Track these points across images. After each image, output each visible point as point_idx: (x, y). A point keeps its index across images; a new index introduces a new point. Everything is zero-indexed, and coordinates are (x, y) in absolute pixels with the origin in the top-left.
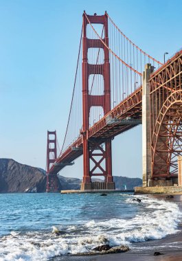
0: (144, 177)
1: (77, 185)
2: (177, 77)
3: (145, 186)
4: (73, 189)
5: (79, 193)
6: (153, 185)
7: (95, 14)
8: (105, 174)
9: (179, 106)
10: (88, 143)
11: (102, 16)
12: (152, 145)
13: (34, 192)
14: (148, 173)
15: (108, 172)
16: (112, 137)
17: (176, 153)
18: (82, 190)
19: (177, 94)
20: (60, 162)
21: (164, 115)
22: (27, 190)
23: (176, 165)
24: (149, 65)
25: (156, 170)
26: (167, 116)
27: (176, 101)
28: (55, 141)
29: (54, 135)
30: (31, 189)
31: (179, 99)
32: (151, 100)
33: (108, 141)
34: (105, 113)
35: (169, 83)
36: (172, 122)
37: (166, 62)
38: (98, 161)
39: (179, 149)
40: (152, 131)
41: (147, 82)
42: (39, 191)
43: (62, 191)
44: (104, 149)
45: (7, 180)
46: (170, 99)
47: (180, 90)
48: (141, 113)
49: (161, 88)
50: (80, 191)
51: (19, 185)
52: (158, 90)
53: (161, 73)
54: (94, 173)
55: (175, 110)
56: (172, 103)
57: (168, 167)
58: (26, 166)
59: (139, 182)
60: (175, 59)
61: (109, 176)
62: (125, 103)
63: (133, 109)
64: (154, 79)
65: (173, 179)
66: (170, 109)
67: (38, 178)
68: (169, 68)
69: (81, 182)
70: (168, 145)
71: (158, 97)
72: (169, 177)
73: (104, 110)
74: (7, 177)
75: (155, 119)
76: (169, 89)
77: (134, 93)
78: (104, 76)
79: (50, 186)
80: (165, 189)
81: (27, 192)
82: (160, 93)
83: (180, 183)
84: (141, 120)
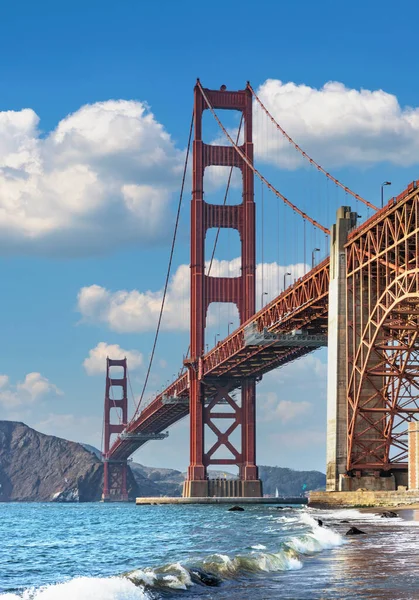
0: (330, 469)
1: (173, 486)
2: (409, 240)
3: (332, 489)
4: (164, 495)
5: (177, 503)
6: (350, 487)
7: (224, 87)
8: (240, 460)
9: (413, 305)
10: (202, 387)
11: (240, 93)
12: (351, 395)
13: (73, 500)
14: (339, 460)
15: (246, 457)
16: (258, 375)
17: (405, 415)
18: (186, 496)
19: (410, 279)
20: (136, 432)
21: (378, 326)
22: (56, 495)
23: (404, 442)
24: (346, 209)
25: (359, 453)
26: (385, 329)
27: (407, 295)
28: (123, 383)
30: (64, 494)
31: (413, 290)
32: (350, 289)
33: (248, 383)
34: (243, 319)
35: (391, 253)
36: (397, 344)
37: (386, 203)
38: (223, 431)
39: (412, 406)
40: (351, 363)
41: (341, 248)
42: (83, 499)
43: (139, 500)
45: (9, 471)
46: (393, 289)
47: (416, 270)
48: (326, 322)
49: (374, 263)
50: (180, 499)
51: (38, 482)
52: (365, 269)
53: (373, 230)
54: (212, 457)
55: (404, 317)
56: (397, 300)
57: (386, 447)
58: (54, 438)
59: (319, 480)
60: (408, 198)
61: (248, 464)
62: (289, 298)
63: (308, 312)
64: (357, 242)
65: (396, 475)
66: (391, 311)
67: (83, 469)
68: (391, 217)
69: (183, 479)
70: (387, 395)
71: (366, 284)
72: (387, 469)
73: (240, 311)
74: (8, 464)
75: (358, 335)
76: (391, 266)
77: (311, 273)
78: (241, 232)
79: (110, 487)
80: (378, 496)
81: (56, 500)
82: (370, 276)
83: (415, 485)
84: (326, 338)
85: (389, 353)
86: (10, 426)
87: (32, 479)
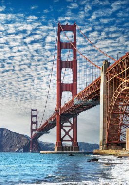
0: (101, 143)
1: (52, 148)
2: (126, 70)
3: (101, 149)
4: (49, 150)
6: (107, 149)
7: (67, 24)
8: (72, 140)
9: (128, 91)
10: (61, 117)
11: (72, 26)
12: (107, 120)
13: (21, 152)
14: (103, 140)
15: (74, 139)
16: (78, 114)
17: (125, 126)
18: (56, 151)
19: (127, 83)
20: (40, 131)
21: (116, 98)
22: (16, 150)
23: (125, 135)
24: (106, 61)
25: (110, 138)
26: (119, 99)
27: (126, 88)
28: (36, 116)
29: (36, 112)
30: (19, 150)
31: (128, 86)
32: (107, 86)
33: (75, 117)
34: (73, 96)
35: (121, 75)
36: (122, 103)
37: (119, 59)
38: (67, 131)
39: (127, 123)
40: (107, 110)
41: (104, 74)
42: (25, 151)
43: (41, 152)
44: (72, 123)
45: (3, 143)
46: (121, 86)
48: (99, 97)
49: (115, 78)
50: (54, 152)
51: (11, 147)
52: (112, 80)
53: (115, 67)
54: (64, 139)
55: (125, 95)
56: (122, 90)
57: (119, 136)
58: (16, 133)
59: (97, 146)
60: (126, 57)
61: (75, 141)
62: (88, 89)
63: (94, 94)
65: (122, 145)
66: (121, 93)
67: (24, 142)
68: (121, 63)
69: (54, 146)
70: (119, 120)
71: (112, 85)
72: (119, 143)
73: (72, 94)
74: (2, 141)
75: (110, 101)
76: (121, 79)
77: (95, 82)
78: (73, 69)
79: (32, 148)
80: (116, 152)
81: (16, 152)
82: (114, 82)
83: (128, 148)
84: (100, 102)
85: (120, 106)
86: (3, 129)
87: (9, 145)
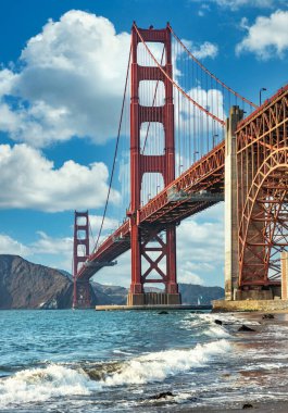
0: (227, 285)
1: (121, 298)
2: (279, 128)
3: (229, 299)
4: (114, 303)
5: (123, 309)
6: (241, 297)
7: (152, 27)
8: (165, 280)
9: (283, 172)
10: (140, 231)
11: (163, 31)
12: (241, 234)
13: (53, 308)
14: (233, 279)
15: (170, 277)
16: (177, 222)
17: (279, 248)
18: (129, 305)
19: (280, 155)
20: (95, 261)
21: (259, 187)
22: (42, 304)
23: (278, 266)
24: (235, 108)
25: (247, 275)
26: (264, 189)
27: (278, 165)
28: (86, 228)
30: (48, 304)
31: (283, 162)
32: (239, 163)
33: (170, 227)
34: (167, 184)
35: (267, 137)
36: (272, 199)
39: (283, 241)
40: (240, 213)
41: (233, 134)
42: (60, 307)
43: (97, 307)
44: (165, 241)
45: (11, 288)
46: (269, 162)
47: (285, 148)
48: (223, 184)
49: (255, 144)
50: (125, 306)
51: (30, 296)
52: (249, 148)
53: (255, 121)
54: (147, 278)
55: (277, 180)
56: (272, 169)
58: (40, 266)
59: (219, 293)
60: (278, 99)
61: (172, 283)
62: (198, 168)
63: (211, 178)
64: (244, 130)
65: (273, 289)
66: (268, 177)
67: (60, 285)
68: (267, 112)
69: (127, 293)
70: (266, 234)
71: (250, 158)
72: (267, 285)
73: (165, 179)
74: (10, 284)
75: (245, 193)
76: (268, 146)
77: (213, 152)
78: (165, 126)
79: (78, 298)
80: (261, 304)
81: (42, 308)
82: (253, 153)
83: (285, 296)
84: (223, 196)
85: (267, 205)
86: (10, 258)
87: (26, 294)
